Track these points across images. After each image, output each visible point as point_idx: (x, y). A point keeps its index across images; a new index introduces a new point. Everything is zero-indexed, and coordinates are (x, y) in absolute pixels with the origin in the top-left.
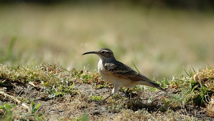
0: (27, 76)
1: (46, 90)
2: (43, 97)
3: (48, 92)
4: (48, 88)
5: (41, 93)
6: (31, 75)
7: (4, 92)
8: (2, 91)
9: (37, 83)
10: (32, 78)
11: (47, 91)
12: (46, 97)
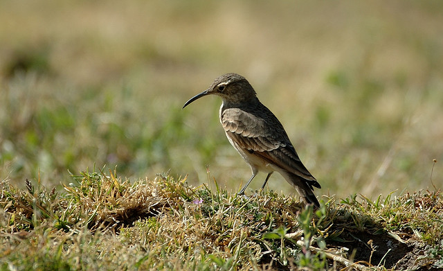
0: (383, 221)
1: (430, 250)
2: (424, 265)
3: (434, 254)
4: (433, 247)
5: (420, 257)
6: (391, 219)
7: (344, 256)
8: (339, 255)
9: (404, 234)
10: (394, 224)
11: (431, 252)
12: (430, 264)
